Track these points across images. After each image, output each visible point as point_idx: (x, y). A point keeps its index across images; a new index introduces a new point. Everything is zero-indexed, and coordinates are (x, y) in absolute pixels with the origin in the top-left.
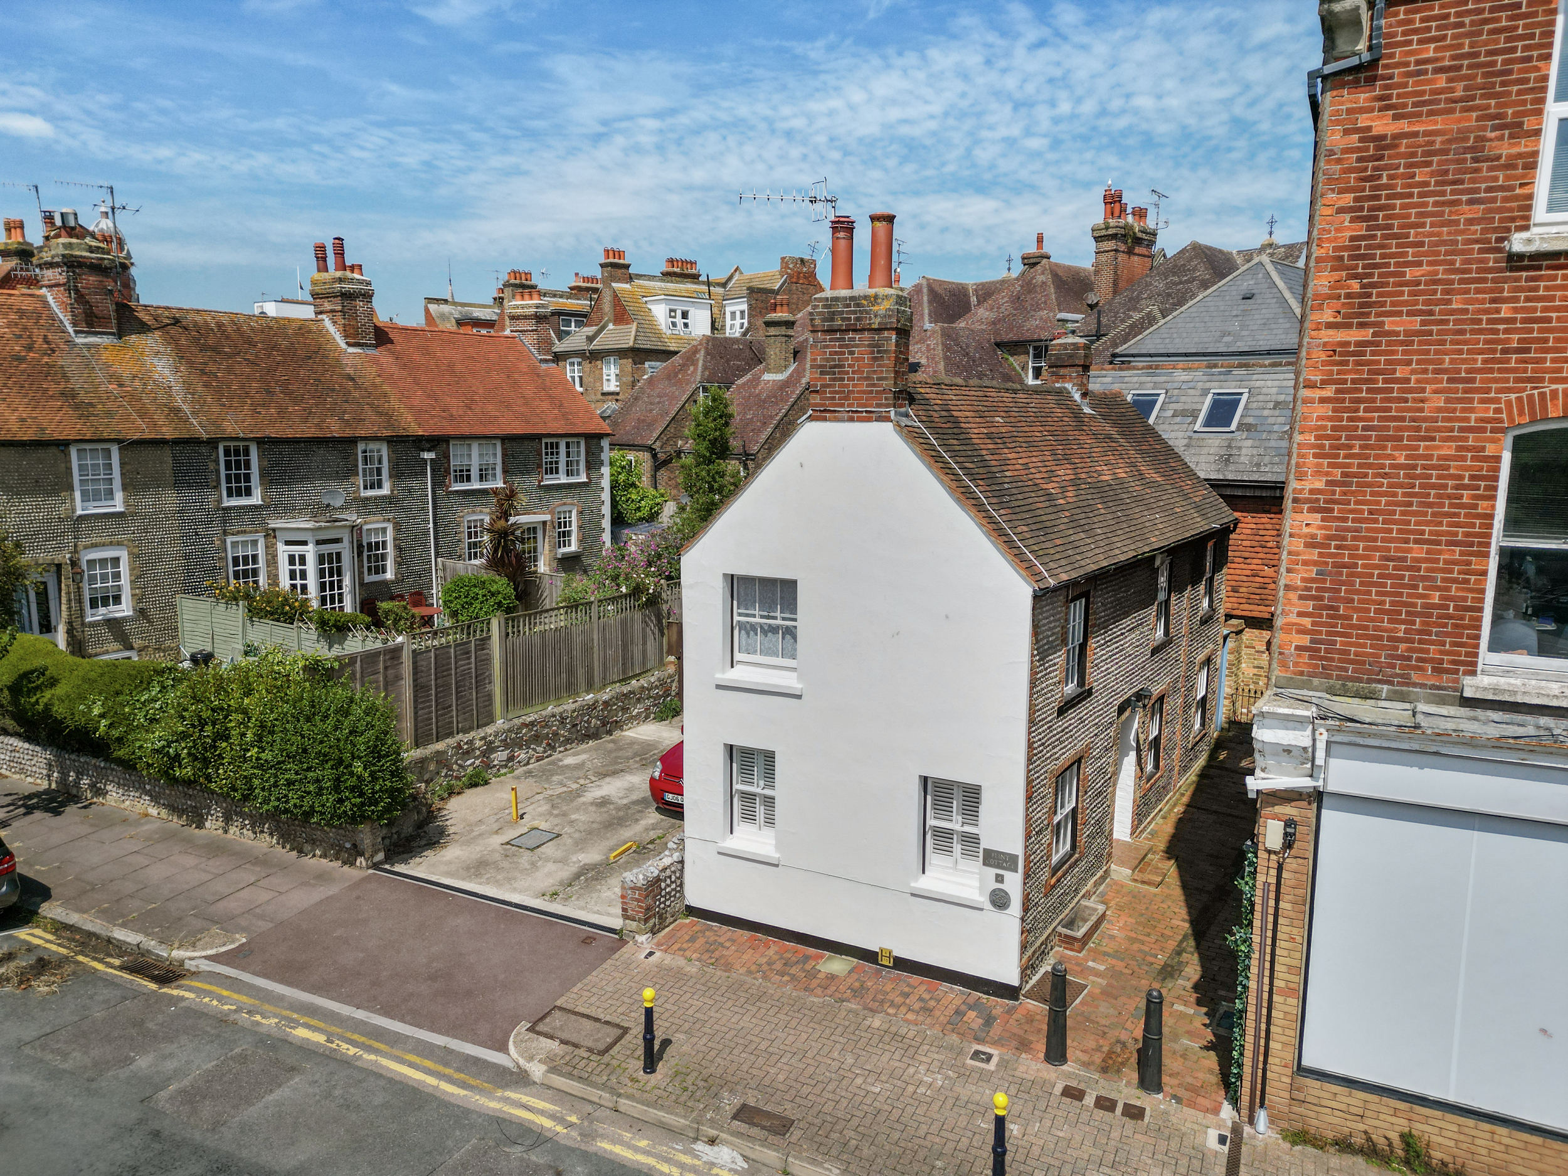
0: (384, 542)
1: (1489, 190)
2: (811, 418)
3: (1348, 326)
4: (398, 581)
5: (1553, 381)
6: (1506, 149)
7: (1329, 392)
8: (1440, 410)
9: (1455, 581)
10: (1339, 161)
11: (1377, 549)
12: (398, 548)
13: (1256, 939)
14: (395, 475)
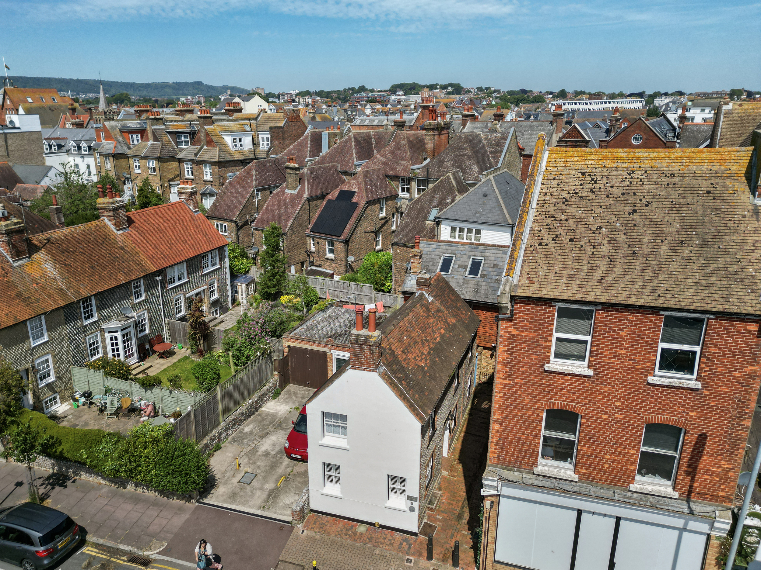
0: (145, 319)
1: (540, 352)
2: (350, 368)
3: (506, 379)
4: (151, 332)
5: (555, 400)
6: (544, 344)
7: (501, 395)
8: (528, 403)
9: (532, 444)
10: (503, 338)
11: (513, 435)
12: (150, 319)
13: (483, 530)
14: (147, 290)
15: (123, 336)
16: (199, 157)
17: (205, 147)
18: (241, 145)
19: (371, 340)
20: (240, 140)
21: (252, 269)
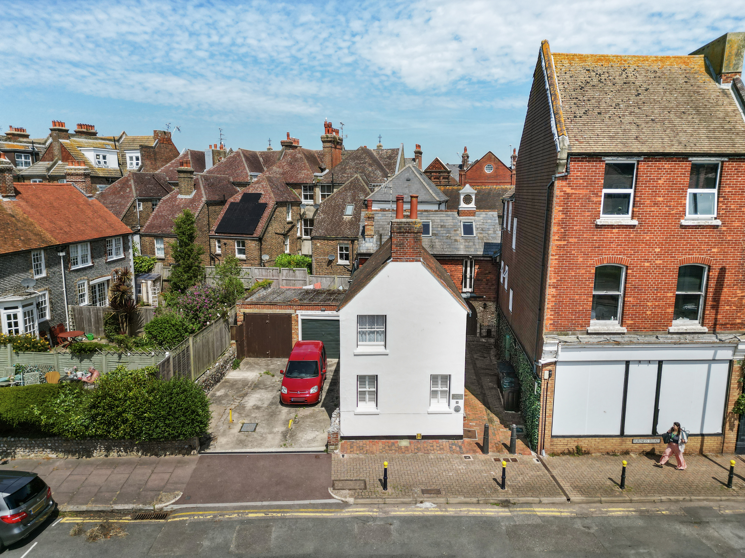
0: (45, 301)
1: (592, 209)
2: (392, 261)
3: (561, 240)
4: (52, 319)
5: (605, 255)
7: (557, 257)
8: (581, 262)
10: (559, 199)
12: (51, 303)
13: (541, 404)
14: (48, 266)
15: (25, 314)
16: (52, 172)
17: (60, 162)
18: (105, 162)
19: (416, 226)
20: (104, 157)
21: (156, 266)
